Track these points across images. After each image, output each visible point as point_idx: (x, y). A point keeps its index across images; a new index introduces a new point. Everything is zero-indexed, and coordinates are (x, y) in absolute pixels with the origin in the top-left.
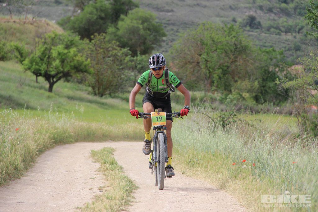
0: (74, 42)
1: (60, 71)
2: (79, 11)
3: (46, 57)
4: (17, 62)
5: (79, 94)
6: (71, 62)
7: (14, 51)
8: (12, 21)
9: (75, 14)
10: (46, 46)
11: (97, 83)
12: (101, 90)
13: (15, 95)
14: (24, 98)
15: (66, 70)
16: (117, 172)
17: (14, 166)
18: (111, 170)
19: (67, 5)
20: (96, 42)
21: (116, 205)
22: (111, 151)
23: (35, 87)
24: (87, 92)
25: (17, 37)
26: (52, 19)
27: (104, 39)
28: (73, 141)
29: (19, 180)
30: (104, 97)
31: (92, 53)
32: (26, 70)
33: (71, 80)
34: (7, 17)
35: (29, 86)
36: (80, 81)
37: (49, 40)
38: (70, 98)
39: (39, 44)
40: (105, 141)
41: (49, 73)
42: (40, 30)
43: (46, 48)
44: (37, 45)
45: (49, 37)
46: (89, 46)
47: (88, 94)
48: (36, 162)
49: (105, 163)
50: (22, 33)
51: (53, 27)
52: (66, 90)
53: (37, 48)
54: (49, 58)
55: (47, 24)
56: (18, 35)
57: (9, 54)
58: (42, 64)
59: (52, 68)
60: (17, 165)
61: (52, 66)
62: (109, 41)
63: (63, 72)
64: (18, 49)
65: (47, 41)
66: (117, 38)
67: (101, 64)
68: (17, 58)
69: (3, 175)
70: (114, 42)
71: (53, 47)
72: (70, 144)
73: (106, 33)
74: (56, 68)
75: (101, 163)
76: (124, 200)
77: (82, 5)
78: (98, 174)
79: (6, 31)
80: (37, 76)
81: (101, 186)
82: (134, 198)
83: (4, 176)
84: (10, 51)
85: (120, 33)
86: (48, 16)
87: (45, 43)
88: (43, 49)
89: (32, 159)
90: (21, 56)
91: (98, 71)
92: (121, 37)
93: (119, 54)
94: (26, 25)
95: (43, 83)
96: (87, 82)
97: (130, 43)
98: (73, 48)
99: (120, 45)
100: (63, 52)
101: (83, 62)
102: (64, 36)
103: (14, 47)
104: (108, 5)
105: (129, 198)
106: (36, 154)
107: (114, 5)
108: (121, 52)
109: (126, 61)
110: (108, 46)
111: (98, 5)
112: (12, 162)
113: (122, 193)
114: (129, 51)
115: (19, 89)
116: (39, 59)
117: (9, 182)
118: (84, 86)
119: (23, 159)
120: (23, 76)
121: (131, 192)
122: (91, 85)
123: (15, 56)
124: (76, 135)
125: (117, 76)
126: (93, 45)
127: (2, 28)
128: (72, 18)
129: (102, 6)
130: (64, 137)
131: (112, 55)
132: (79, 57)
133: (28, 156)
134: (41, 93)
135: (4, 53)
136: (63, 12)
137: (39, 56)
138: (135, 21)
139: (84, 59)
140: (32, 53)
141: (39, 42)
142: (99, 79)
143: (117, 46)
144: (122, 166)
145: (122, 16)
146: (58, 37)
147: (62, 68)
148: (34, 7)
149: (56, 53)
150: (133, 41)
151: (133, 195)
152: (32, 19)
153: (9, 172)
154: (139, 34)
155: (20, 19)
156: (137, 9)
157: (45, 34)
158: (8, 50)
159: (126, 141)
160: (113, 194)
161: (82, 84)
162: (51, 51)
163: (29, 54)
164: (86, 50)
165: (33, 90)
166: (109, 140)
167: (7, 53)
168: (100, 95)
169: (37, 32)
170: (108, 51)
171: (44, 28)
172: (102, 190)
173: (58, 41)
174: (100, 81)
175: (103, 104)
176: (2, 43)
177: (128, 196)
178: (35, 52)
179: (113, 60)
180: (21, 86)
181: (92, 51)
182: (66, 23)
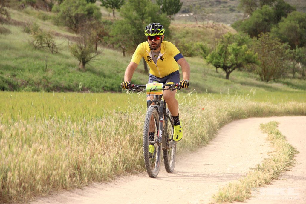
0: (245, 40)
1: (234, 63)
2: (249, 16)
3: (223, 53)
4: (202, 58)
5: (249, 80)
6: (243, 56)
7: (199, 49)
8: (197, 26)
9: (245, 18)
10: (223, 44)
11: (264, 71)
12: (267, 77)
13: (201, 83)
14: (208, 84)
15: (239, 62)
16: (281, 140)
17: (202, 137)
18: (277, 139)
19: (239, 12)
20: (262, 39)
21: (281, 166)
22: (276, 124)
23: (216, 76)
24: (256, 78)
25: (201, 38)
26: (228, 23)
27: (269, 36)
28: (246, 116)
29: (206, 147)
30: (269, 82)
31: (259, 48)
32: (208, 63)
33: (243, 70)
34: (194, 23)
35: (211, 75)
36: (250, 70)
37: (225, 40)
38: (242, 83)
39: (218, 43)
40: (271, 116)
41: (226, 65)
42: (219, 32)
43: (223, 46)
44: (217, 43)
45: (226, 37)
46: (257, 42)
47: (257, 80)
48: (218, 134)
49: (271, 133)
50: (205, 34)
51: (228, 29)
52: (239, 77)
53: (216, 46)
54: (225, 53)
55: (224, 27)
56: (202, 36)
57: (196, 52)
58: (221, 58)
59: (228, 61)
60: (204, 136)
61: (228, 60)
62: (273, 38)
63: (236, 64)
64: (202, 47)
65: (224, 40)
66: (278, 35)
67: (266, 56)
68: (202, 54)
69: (194, 143)
70: (276, 38)
71: (229, 45)
72: (243, 119)
73: (270, 32)
74: (232, 61)
75: (268, 133)
76: (288, 162)
77: (251, 11)
78: (266, 142)
79: (193, 34)
80: (217, 67)
81: (269, 151)
82: (296, 160)
83: (194, 144)
85: (281, 31)
86: (224, 21)
87: (222, 42)
88: (221, 47)
89: (214, 131)
90: (205, 52)
91: (264, 62)
92: (282, 35)
93: (281, 48)
94: (208, 29)
95: (222, 72)
96: (255, 71)
97: (289, 38)
98: (244, 45)
99: (281, 41)
100: (236, 48)
101: (252, 55)
102: (237, 36)
103: (199, 46)
104: (271, 10)
105: (292, 161)
106: (218, 127)
107: (276, 10)
108: (282, 46)
109: (286, 53)
110: (272, 42)
111: (264, 10)
112: (200, 134)
113: (286, 157)
114: (288, 45)
115: (204, 78)
116: (218, 55)
117: (198, 149)
118: (254, 74)
119: (208, 131)
120: (207, 68)
121: (293, 156)
122: (259, 73)
123: (200, 53)
124: (248, 112)
125: (279, 65)
126: (260, 42)
127: (190, 32)
128: (243, 22)
129: (267, 11)
130: (239, 113)
131: (275, 49)
132: (249, 51)
133: (212, 129)
134: (220, 81)
135: (191, 51)
136: (236, 17)
137: (218, 52)
138: (293, 22)
139: (253, 53)
140: (213, 50)
141: (218, 41)
142: (265, 68)
143: (278, 41)
144: (285, 136)
145: (283, 18)
146: (232, 37)
147: (236, 60)
148: (214, 15)
149: (231, 49)
150: (292, 37)
151: (295, 158)
152: (212, 24)
153: (198, 141)
154: (297, 32)
155: (203, 25)
156: (294, 12)
157: (223, 35)
158: (195, 49)
159: (288, 116)
160: (279, 158)
161: (252, 72)
162: (228, 48)
163: (210, 51)
164: (254, 46)
165: (214, 79)
166: (275, 115)
167: (194, 51)
168: (266, 81)
169: (216, 34)
170: (272, 46)
171: (222, 31)
172: (270, 155)
173: (232, 40)
174: (266, 69)
175: (268, 87)
176: (190, 43)
177: (290, 159)
178: (215, 49)
179: (275, 53)
180: (205, 75)
181: (259, 46)
182: (238, 26)
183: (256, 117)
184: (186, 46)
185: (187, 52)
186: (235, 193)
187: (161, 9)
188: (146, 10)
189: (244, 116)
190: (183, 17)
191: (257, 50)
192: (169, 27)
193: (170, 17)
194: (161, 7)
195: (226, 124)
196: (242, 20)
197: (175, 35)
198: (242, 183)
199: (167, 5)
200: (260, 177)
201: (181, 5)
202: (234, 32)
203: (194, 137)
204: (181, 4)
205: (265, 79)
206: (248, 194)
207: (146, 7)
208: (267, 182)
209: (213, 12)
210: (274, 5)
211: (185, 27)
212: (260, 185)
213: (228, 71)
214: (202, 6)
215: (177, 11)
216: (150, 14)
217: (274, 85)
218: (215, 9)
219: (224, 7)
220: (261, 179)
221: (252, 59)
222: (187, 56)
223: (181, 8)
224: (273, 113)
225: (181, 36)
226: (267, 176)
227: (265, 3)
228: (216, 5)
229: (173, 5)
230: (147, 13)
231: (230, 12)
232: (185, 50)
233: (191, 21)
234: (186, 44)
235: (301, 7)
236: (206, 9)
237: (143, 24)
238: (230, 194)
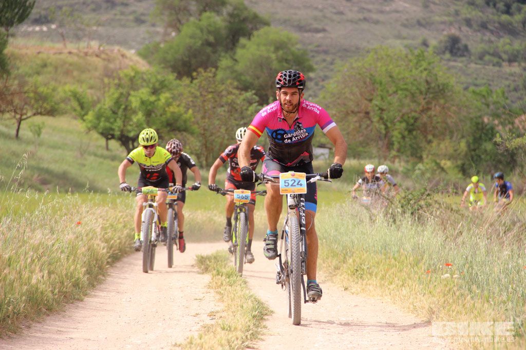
0: (166, 83)
2: (173, 34)
3: (122, 108)
4: (75, 118)
6: (161, 115)
7: (69, 100)
8: (66, 51)
9: (167, 38)
10: (121, 90)
11: (204, 149)
13: (73, 171)
14: (87, 174)
16: (238, 288)
17: (73, 280)
18: (229, 286)
19: (153, 25)
20: (200, 82)
21: (237, 339)
22: (228, 257)
23: (105, 157)
25: (74, 78)
26: (130, 48)
27: (214, 77)
29: (81, 303)
31: (195, 100)
32: (89, 129)
34: (59, 46)
35: (95, 155)
37: (125, 81)
39: (109, 88)
40: (219, 240)
41: (126, 133)
42: (112, 66)
43: (122, 94)
44: (107, 89)
45: (126, 75)
46: (190, 89)
48: (109, 275)
49: (218, 274)
50: (83, 70)
51: (131, 60)
53: (106, 95)
54: (125, 109)
55: (123, 56)
56: (75, 73)
57: (62, 105)
58: (115, 120)
59: (130, 125)
60: (78, 279)
61: (131, 123)
62: (222, 82)
64: (75, 96)
65: (123, 82)
66: (234, 75)
67: (209, 118)
68: (75, 110)
69: (56, 295)
70: (229, 81)
71: (132, 93)
73: (216, 67)
74: (138, 125)
75: (213, 275)
76: (250, 332)
77: (178, 25)
78: (207, 293)
79: (56, 68)
80: (108, 139)
81: (213, 310)
82: (266, 328)
83: (56, 297)
84: (65, 100)
85: (239, 67)
86: (124, 42)
87: (119, 86)
88: (116, 95)
89: (100, 269)
90: (83, 106)
91: (205, 130)
92: (241, 74)
93: (239, 102)
94: (88, 58)
95: (118, 150)
96: (188, 147)
97: (256, 82)
98: (165, 93)
99: (240, 86)
100: (148, 100)
101: (181, 115)
102: (150, 74)
103: (70, 93)
104: (219, 22)
105: (258, 328)
106: (108, 263)
107: (230, 22)
108: (242, 97)
109: (249, 112)
110: (221, 89)
111: (204, 23)
113: (246, 320)
114: (254, 96)
115: (79, 161)
116: (110, 112)
117: (65, 306)
119: (87, 270)
120: (85, 140)
121: (262, 319)
123: (72, 108)
126: (197, 88)
127: (51, 64)
128: (162, 46)
131: (227, 104)
132: (175, 107)
133: (95, 266)
135: (53, 104)
136: (147, 36)
137: (109, 107)
138: (263, 48)
139: (182, 109)
140: (99, 101)
141: (109, 84)
142: (206, 142)
143: (234, 88)
144: (247, 280)
146: (140, 75)
148: (100, 29)
149: (137, 101)
150: (261, 79)
151: (264, 323)
152: (97, 47)
153: (65, 290)
154: (271, 69)
155: (78, 49)
156: (266, 28)
157: (120, 72)
158: (60, 98)
160: (232, 322)
162: (130, 98)
163: (94, 104)
164: (185, 97)
165: (101, 163)
167: (57, 104)
169: (106, 68)
170: (221, 96)
171: (117, 62)
172: (214, 317)
173: (139, 82)
174: (208, 145)
176: (51, 87)
177: (256, 325)
178: (103, 100)
179: (228, 112)
180: (82, 155)
181: (196, 97)
182: (152, 53)
184: (43, 92)
185: (45, 105)
190: (34, 32)
192: (5, 52)
193: (7, 30)
195: (125, 255)
196: (160, 43)
197: (18, 69)
202: (143, 66)
204: (30, 3)
205: (206, 164)
209: (99, 24)
210: (225, 13)
211: (39, 53)
214: (77, 10)
215: (21, 18)
218: (104, 17)
219: (122, 13)
221: (180, 123)
222: (45, 114)
223: (30, 12)
225: (31, 72)
227: (207, 8)
228: (106, 9)
229: (13, 6)
231: (134, 24)
233: (52, 41)
234: (41, 89)
235: (279, 20)
236: (85, 17)
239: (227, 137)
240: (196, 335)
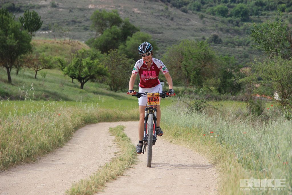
0: (97, 55)
1: (88, 75)
2: (100, 34)
3: (78, 66)
4: (59, 70)
5: (101, 90)
6: (95, 69)
7: (57, 62)
8: (56, 42)
9: (97, 37)
10: (78, 58)
11: (113, 83)
12: (115, 87)
13: (59, 92)
14: (65, 93)
15: (92, 74)
16: (126, 142)
17: (58, 139)
18: (123, 141)
19: (92, 31)
20: (111, 55)
21: (126, 164)
22: (123, 128)
23: (72, 86)
24: (106, 88)
25: (59, 53)
26: (82, 40)
27: (117, 53)
28: (97, 121)
29: (62, 148)
30: (117, 91)
32: (65, 75)
33: (96, 81)
34: (53, 40)
35: (68, 85)
36: (101, 81)
37: (80, 55)
38: (95, 93)
39: (73, 57)
40: (119, 121)
41: (80, 76)
42: (74, 48)
43: (79, 60)
44: (72, 58)
45: (80, 52)
46: (107, 58)
47: (107, 90)
48: (73, 136)
49: (118, 136)
50: (62, 50)
51: (83, 46)
52: (92, 87)
53: (72, 60)
54: (80, 66)
55: (79, 44)
56: (60, 51)
57: (54, 65)
58: (76, 71)
59: (82, 73)
60: (61, 138)
61: (83, 72)
62: (120, 55)
63: (90, 76)
64: (60, 61)
65: (79, 55)
66: (125, 51)
67: (115, 70)
68: (59, 67)
70: (123, 54)
71: (83, 59)
72: (95, 123)
73: (118, 48)
74: (86, 73)
75: (116, 136)
76: (131, 161)
77: (102, 31)
78: (114, 144)
79: (52, 49)
80: (73, 79)
81: (116, 151)
82: (138, 159)
83: (51, 146)
84: (55, 62)
85: (127, 48)
86: (79, 38)
87: (77, 56)
88: (76, 60)
89: (70, 134)
90: (62, 65)
91: (113, 75)
92: (128, 51)
93: (127, 63)
94: (65, 45)
95: (77, 83)
96: (106, 82)
97: (134, 55)
98: (96, 59)
99: (128, 56)
100: (89, 62)
101: (103, 68)
102: (90, 51)
103: (57, 60)
104: (119, 30)
105: (134, 159)
106: (73, 131)
107: (123, 30)
108: (128, 61)
110: (120, 58)
111: (113, 30)
112: (57, 136)
113: (130, 156)
114: (133, 61)
115: (61, 88)
116: (74, 67)
117: (55, 150)
118: (104, 85)
119: (64, 135)
120: (64, 79)
122: (109, 84)
123: (58, 65)
124: (99, 118)
125: (126, 77)
126: (110, 57)
127: (49, 47)
128: (95, 39)
129: (115, 31)
130: (91, 119)
131: (122, 64)
132: (101, 65)
133: (67, 132)
134: (76, 90)
135: (50, 64)
136: (89, 36)
137: (73, 65)
139: (103, 66)
140: (69, 63)
141: (73, 56)
142: (114, 79)
143: (125, 57)
144: (130, 138)
145: (129, 37)
146: (86, 52)
147: (89, 73)
148: (70, 32)
149: (85, 63)
152: (69, 40)
153: (55, 143)
155: (61, 41)
156: (138, 32)
157: (78, 51)
158: (53, 62)
159: (132, 121)
160: (124, 157)
161: (103, 83)
162: (82, 62)
163: (67, 64)
164: (105, 61)
165: (70, 88)
166: (122, 120)
167: (52, 64)
168: (115, 90)
169: (72, 49)
170: (120, 61)
171: (77, 47)
172: (116, 154)
173: (86, 55)
174: (114, 81)
175: (117, 96)
176: (49, 57)
177: (134, 158)
178: (71, 62)
179: (123, 67)
180: (62, 85)
181: (109, 61)
182: (91, 43)
183: (106, 122)
184: (46, 59)
185: (47, 64)
186: (85, 188)
187: (24, 26)
188: (9, 27)
189: (96, 121)
190: (43, 34)
191: (107, 64)
192: (31, 43)
193: (31, 34)
194: (23, 25)
195: (80, 128)
196: (94, 38)
197: (36, 50)
198: (92, 179)
199: (29, 23)
200: (108, 174)
201: (41, 24)
202: (88, 48)
203: (52, 139)
204: (41, 22)
205: (114, 89)
206: (97, 189)
207: (9, 25)
208: (113, 178)
209: (69, 31)
210: (121, 26)
211: (44, 43)
212: (107, 181)
213: (82, 82)
214: (60, 25)
215: (37, 29)
216: (14, 31)
217: (121, 94)
218: (71, 28)
219: (79, 26)
220: (109, 176)
221: (103, 72)
222: (47, 68)
223: (41, 26)
224: (120, 119)
225: (41, 51)
226: (113, 173)
227: (114, 24)
228: (72, 24)
229: (34, 24)
230: (10, 30)
231: (84, 31)
232: (45, 63)
233: (50, 38)
234: (45, 58)
235: (144, 28)
236: (63, 28)
237: (7, 39)
238: (81, 189)
239: (122, 78)
240: (109, 162)
